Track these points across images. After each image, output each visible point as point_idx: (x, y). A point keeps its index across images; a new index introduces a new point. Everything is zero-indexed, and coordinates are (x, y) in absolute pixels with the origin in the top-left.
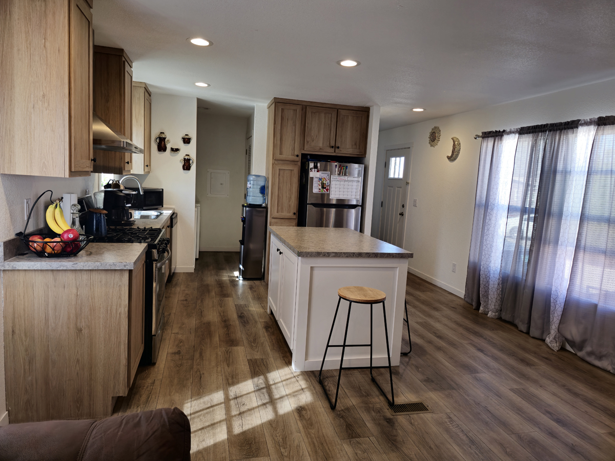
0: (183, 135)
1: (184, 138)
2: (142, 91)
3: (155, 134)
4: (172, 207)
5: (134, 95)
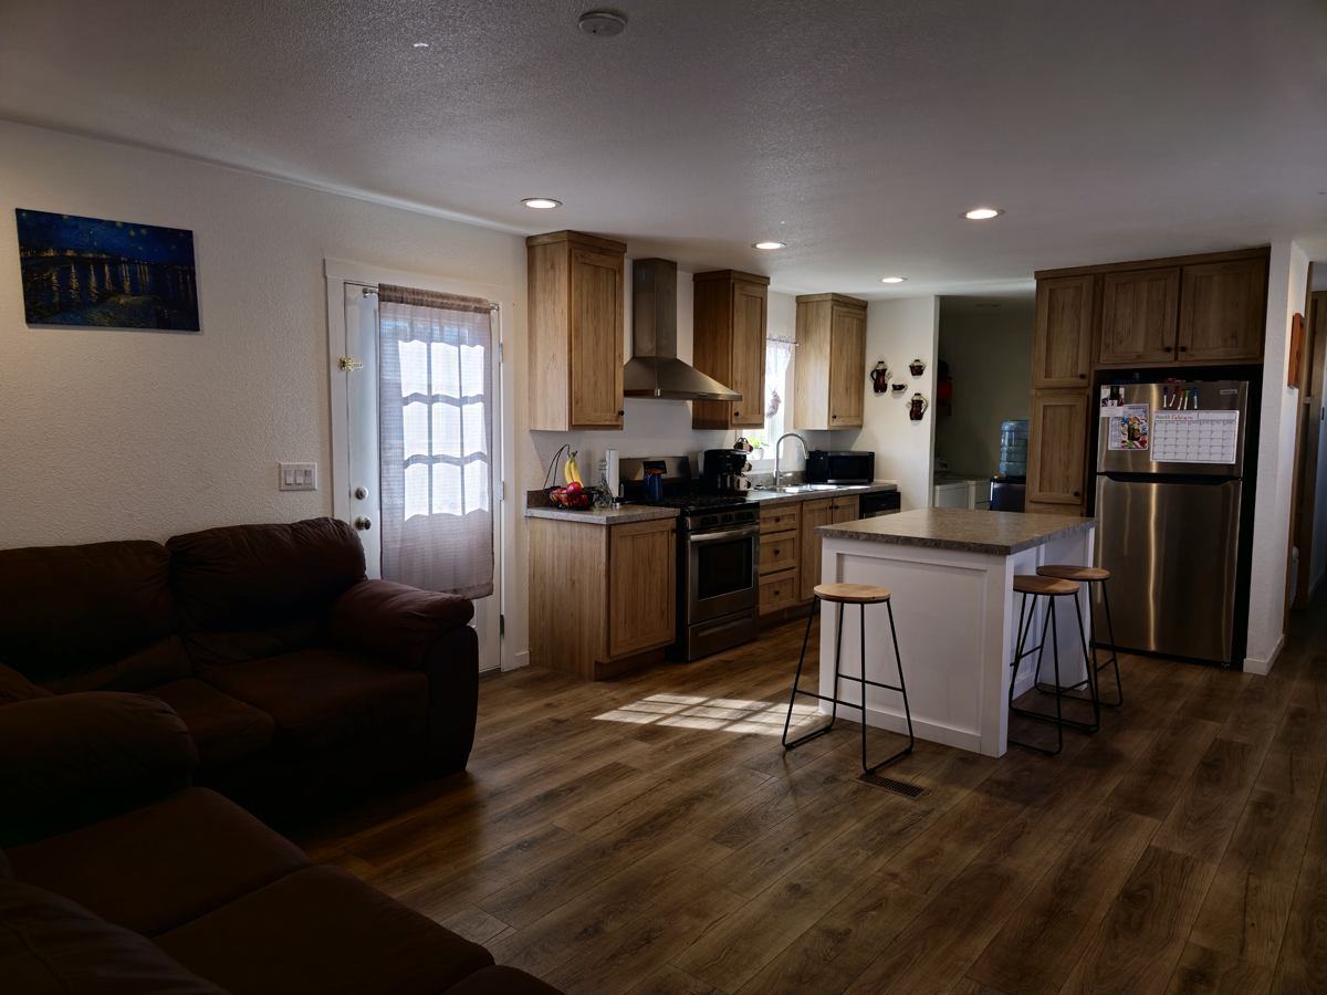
0: (910, 361)
1: (912, 368)
2: (828, 307)
3: (870, 366)
4: (894, 482)
5: (818, 315)
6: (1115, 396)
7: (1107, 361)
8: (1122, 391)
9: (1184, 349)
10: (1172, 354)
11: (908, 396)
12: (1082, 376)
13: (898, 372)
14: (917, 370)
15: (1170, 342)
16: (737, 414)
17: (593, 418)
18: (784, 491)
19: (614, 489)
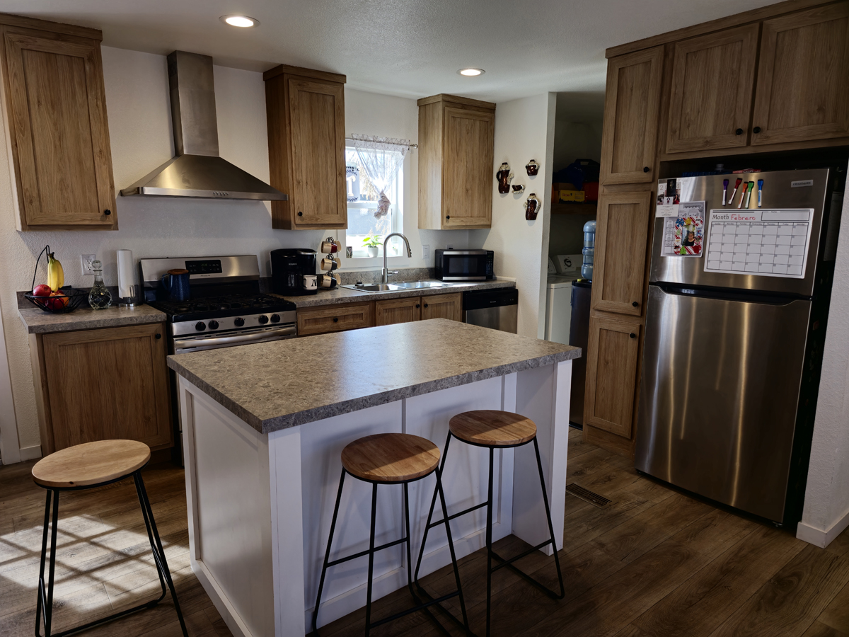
0: (527, 162)
1: (528, 167)
2: (440, 107)
3: (497, 168)
4: (513, 279)
5: (433, 118)
6: (671, 191)
7: (675, 150)
9: (758, 130)
10: (744, 138)
11: (525, 197)
12: (646, 170)
13: (518, 175)
14: (532, 171)
15: (742, 122)
16: (300, 214)
17: (60, 218)
18: (388, 288)
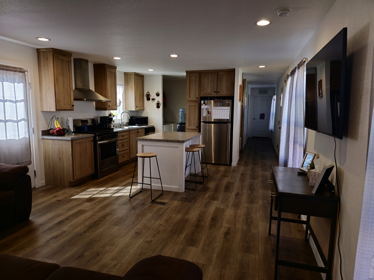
0: (156, 92)
1: (156, 94)
2: (133, 76)
3: (145, 93)
4: (153, 125)
5: (130, 78)
6: (204, 103)
7: (203, 94)
8: (206, 102)
9: (218, 92)
10: (216, 93)
11: (156, 102)
12: (197, 98)
13: (153, 96)
14: (158, 95)
15: (216, 90)
16: (109, 106)
17: (64, 107)
18: (124, 128)
19: (72, 129)
